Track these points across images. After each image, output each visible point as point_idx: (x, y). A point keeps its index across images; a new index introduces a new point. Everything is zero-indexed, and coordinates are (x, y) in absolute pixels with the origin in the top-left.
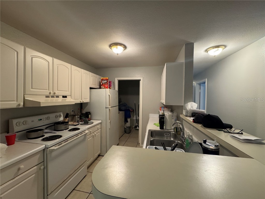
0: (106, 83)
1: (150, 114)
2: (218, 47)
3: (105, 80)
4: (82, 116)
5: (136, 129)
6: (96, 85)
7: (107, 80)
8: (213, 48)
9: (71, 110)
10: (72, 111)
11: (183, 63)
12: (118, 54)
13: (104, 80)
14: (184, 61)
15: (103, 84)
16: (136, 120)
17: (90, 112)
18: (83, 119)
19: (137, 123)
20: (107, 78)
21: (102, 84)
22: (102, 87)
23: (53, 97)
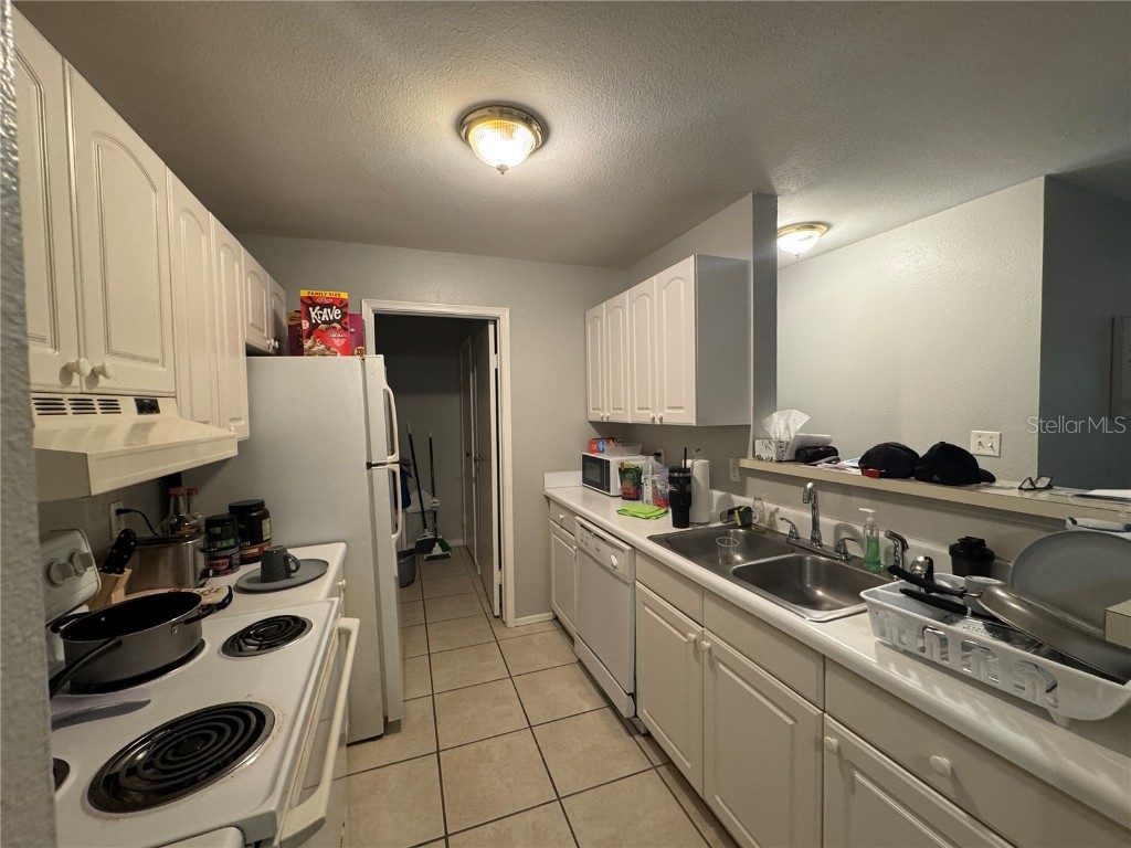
0: (335, 320)
1: (548, 476)
2: (811, 226)
3: (330, 306)
4: (220, 537)
5: (429, 559)
6: (263, 331)
7: (342, 305)
8: (798, 229)
9: (114, 508)
10: (119, 512)
11: (746, 263)
12: (502, 169)
13: (323, 306)
14: (750, 258)
15: (314, 326)
16: (420, 515)
17: (260, 505)
18: (229, 552)
19: (425, 527)
20: (344, 295)
21: (306, 325)
22: (307, 344)
23: (82, 406)
